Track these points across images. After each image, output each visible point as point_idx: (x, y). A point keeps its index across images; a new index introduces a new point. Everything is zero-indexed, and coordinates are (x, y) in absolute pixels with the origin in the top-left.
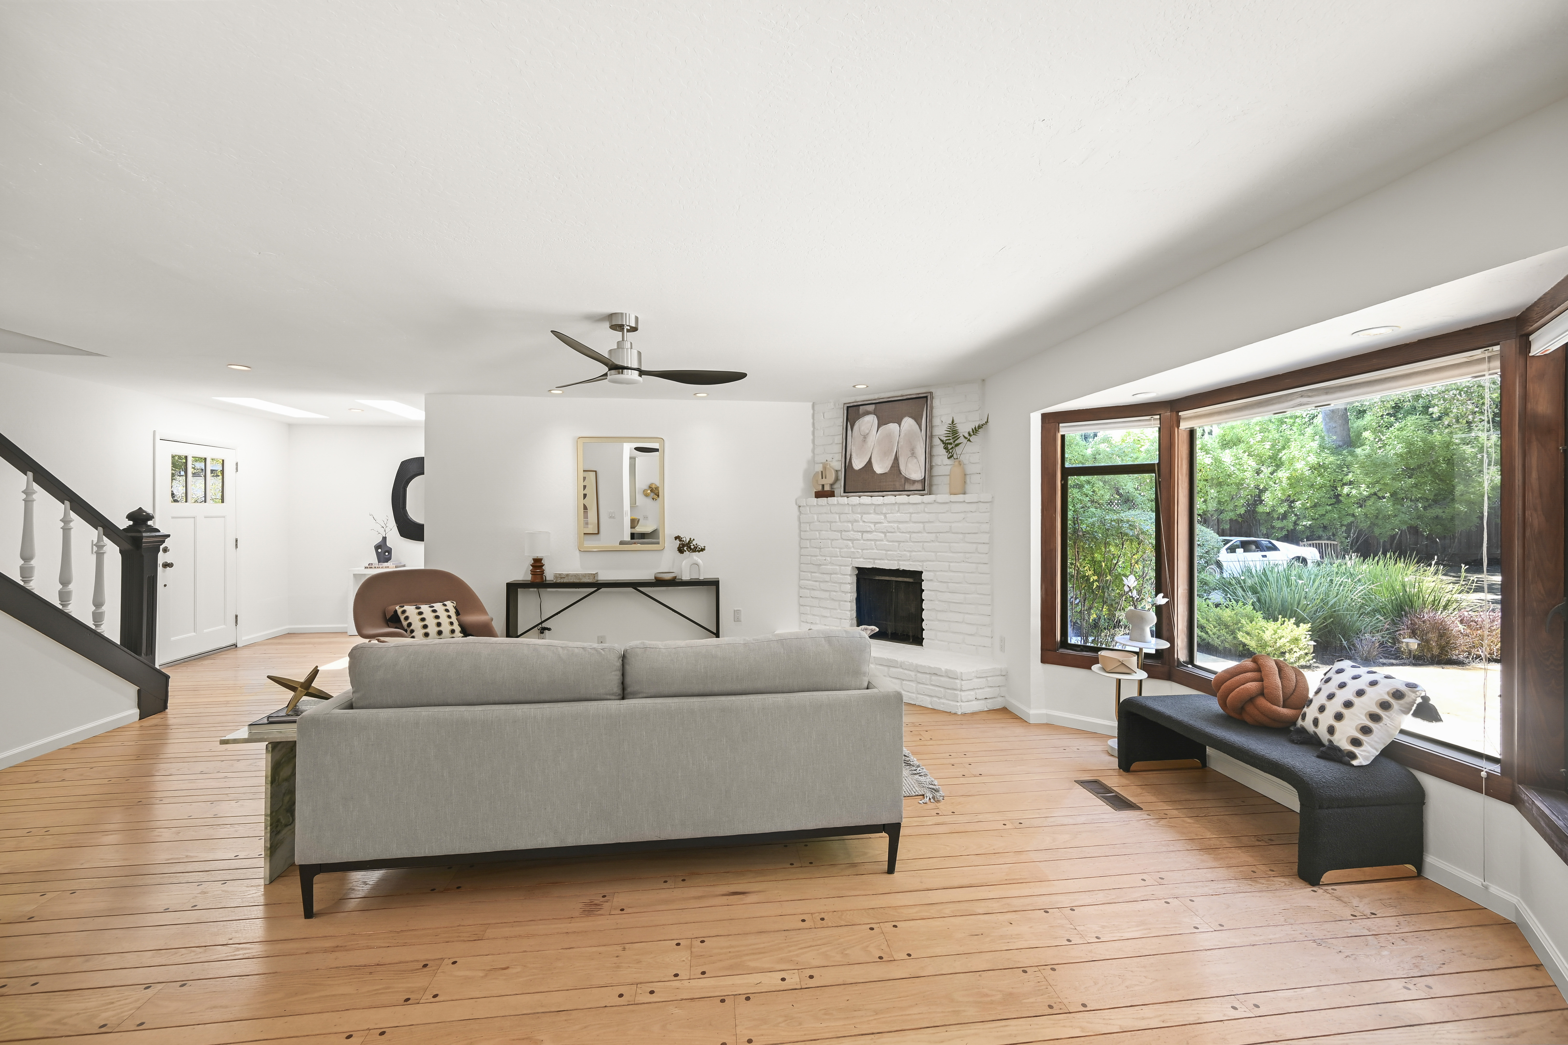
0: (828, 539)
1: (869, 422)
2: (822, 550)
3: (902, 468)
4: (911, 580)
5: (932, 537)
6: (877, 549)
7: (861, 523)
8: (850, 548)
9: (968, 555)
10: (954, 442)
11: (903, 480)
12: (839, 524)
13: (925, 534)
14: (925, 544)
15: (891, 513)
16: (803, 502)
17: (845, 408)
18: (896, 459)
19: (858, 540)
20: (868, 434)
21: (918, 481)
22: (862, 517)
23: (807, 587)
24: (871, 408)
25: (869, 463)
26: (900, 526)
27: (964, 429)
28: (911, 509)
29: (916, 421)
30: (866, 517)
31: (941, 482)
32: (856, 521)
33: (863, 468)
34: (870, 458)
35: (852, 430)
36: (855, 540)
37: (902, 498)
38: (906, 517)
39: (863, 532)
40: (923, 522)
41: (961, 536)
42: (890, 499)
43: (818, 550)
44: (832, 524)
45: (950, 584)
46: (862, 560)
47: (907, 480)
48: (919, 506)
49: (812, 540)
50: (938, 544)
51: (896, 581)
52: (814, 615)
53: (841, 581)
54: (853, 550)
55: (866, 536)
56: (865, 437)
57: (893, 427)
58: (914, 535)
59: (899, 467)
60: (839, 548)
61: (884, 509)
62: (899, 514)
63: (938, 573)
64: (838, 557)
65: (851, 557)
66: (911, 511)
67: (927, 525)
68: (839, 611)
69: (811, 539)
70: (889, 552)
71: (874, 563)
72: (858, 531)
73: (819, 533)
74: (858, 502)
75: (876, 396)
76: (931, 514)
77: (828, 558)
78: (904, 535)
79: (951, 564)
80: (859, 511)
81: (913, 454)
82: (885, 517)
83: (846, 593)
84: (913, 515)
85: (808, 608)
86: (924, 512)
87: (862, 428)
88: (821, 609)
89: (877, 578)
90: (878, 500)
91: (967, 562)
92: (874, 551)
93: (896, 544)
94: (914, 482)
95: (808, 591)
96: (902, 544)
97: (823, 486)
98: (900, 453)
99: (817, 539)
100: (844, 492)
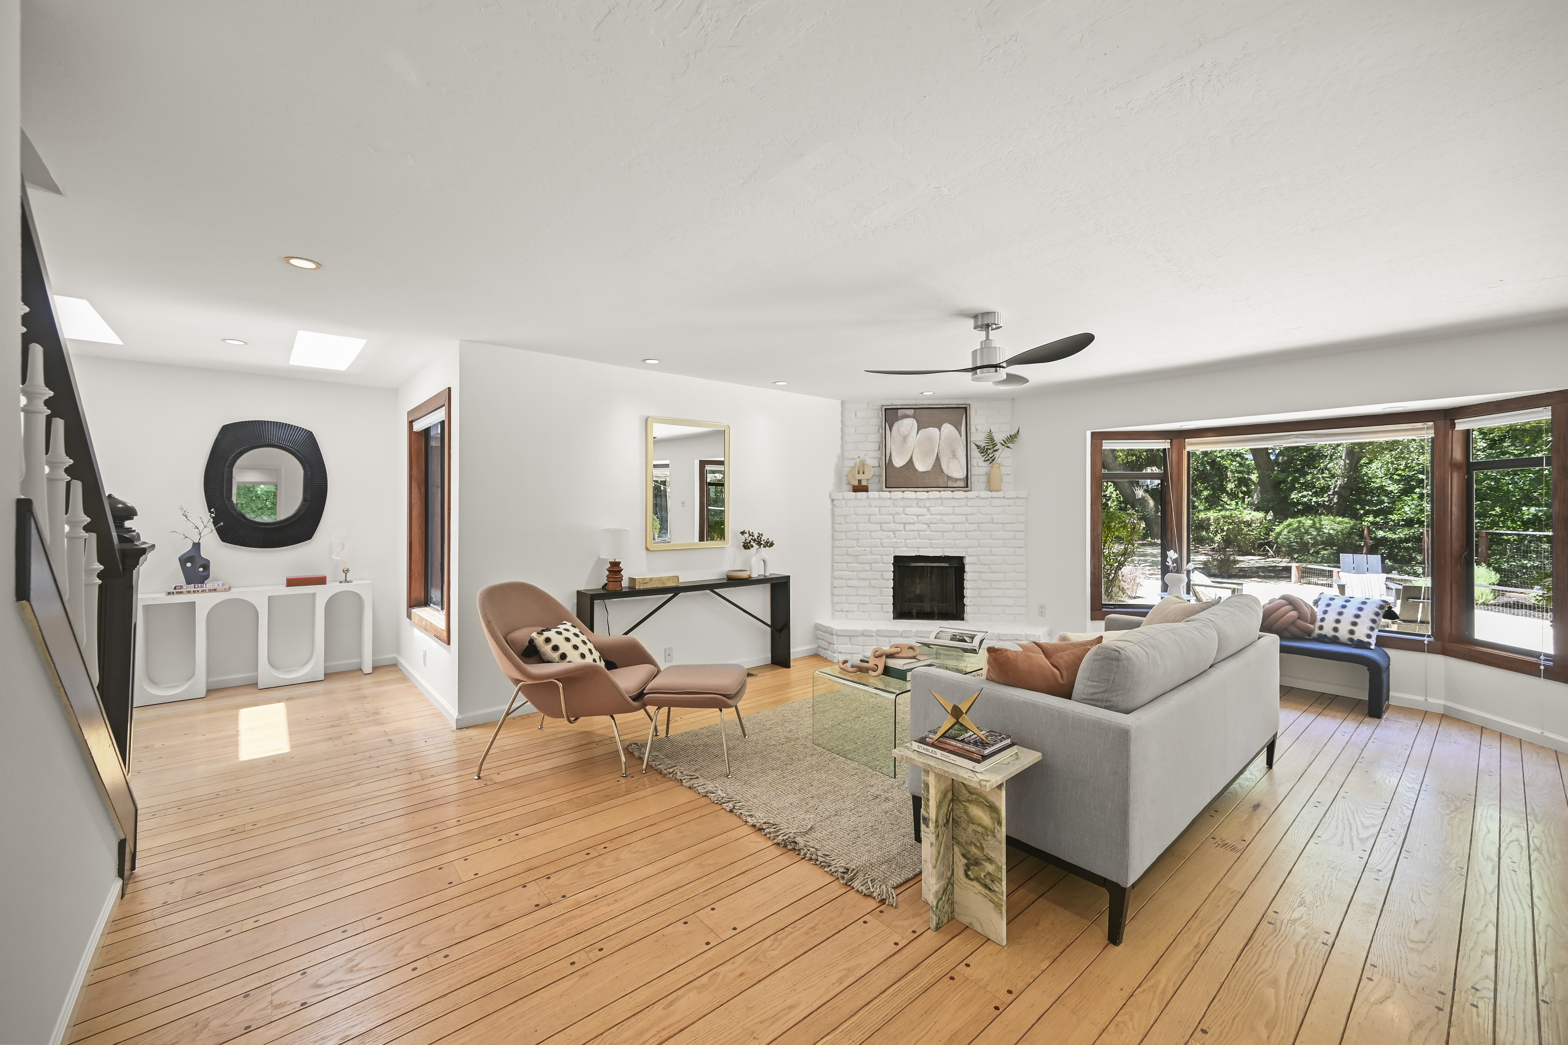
0: (867, 531)
1: (907, 425)
2: (860, 541)
3: (944, 467)
4: (947, 565)
5: (975, 527)
6: (921, 539)
7: (903, 516)
8: (892, 539)
9: (1007, 541)
10: (993, 448)
11: (946, 478)
12: (878, 516)
13: (967, 525)
14: (968, 533)
15: (935, 507)
16: (837, 495)
17: (883, 410)
18: (938, 459)
19: (900, 531)
20: (907, 435)
21: (960, 479)
22: (904, 510)
23: (843, 578)
24: (911, 412)
25: (911, 461)
26: (944, 518)
27: (999, 438)
28: (955, 503)
29: (955, 427)
30: (908, 510)
31: (978, 480)
32: (898, 514)
33: (904, 465)
34: (911, 457)
35: (891, 431)
36: (897, 531)
37: (947, 494)
38: (950, 510)
39: (905, 524)
40: (965, 515)
41: (1000, 526)
42: (934, 494)
43: (855, 541)
44: (871, 517)
45: (991, 566)
46: (905, 549)
47: (949, 478)
48: (962, 500)
49: (848, 533)
50: (980, 533)
51: (931, 567)
52: (850, 603)
53: (884, 569)
54: (894, 540)
55: (908, 527)
56: (905, 438)
57: (933, 431)
58: (956, 526)
59: (941, 466)
60: (879, 539)
61: (928, 503)
62: (941, 508)
63: (981, 557)
64: (879, 547)
65: (893, 547)
66: (954, 504)
67: (969, 517)
68: (879, 597)
69: (846, 532)
70: (933, 541)
71: (918, 551)
72: (900, 523)
73: (857, 526)
74: (902, 497)
75: (914, 402)
76: (974, 508)
77: (868, 549)
78: (947, 525)
79: (993, 549)
80: (901, 504)
81: (954, 456)
82: (929, 510)
83: (887, 580)
84: (955, 508)
85: (844, 597)
86: (967, 505)
87: (902, 430)
88: (860, 597)
89: (913, 565)
90: (922, 495)
91: (1006, 547)
92: (918, 541)
93: (940, 534)
94: (957, 480)
95: (844, 581)
96: (945, 534)
97: (860, 481)
98: (941, 455)
99: (854, 531)
100: (886, 487)
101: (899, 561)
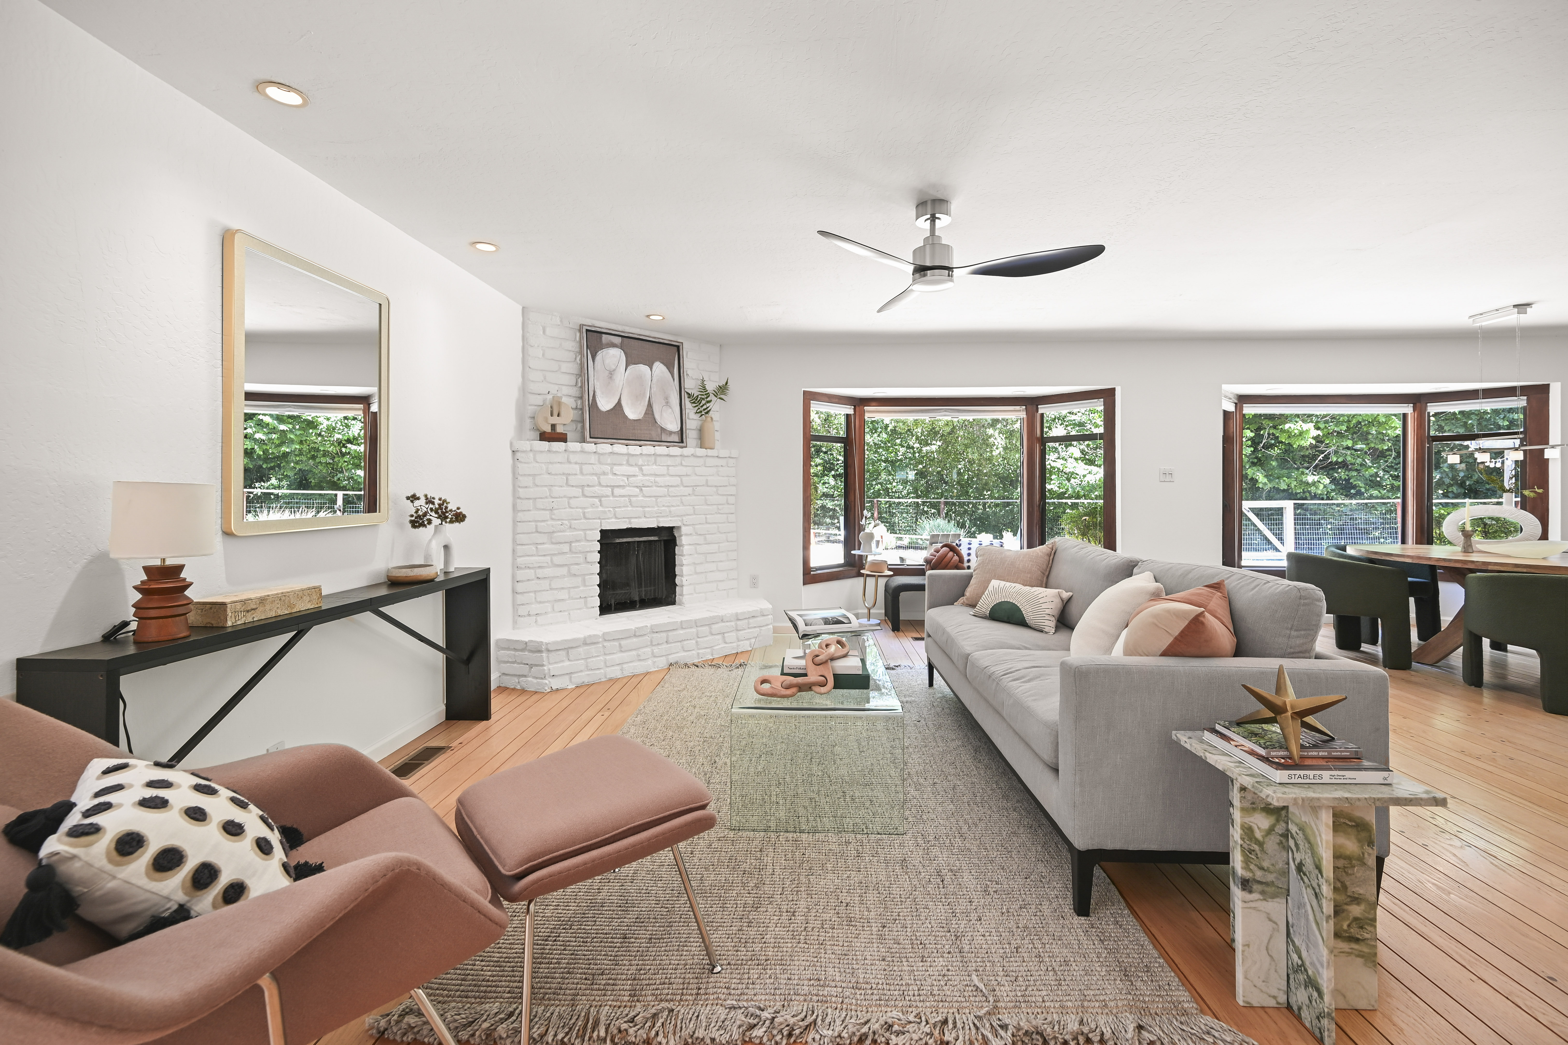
0: (565, 497)
1: (613, 357)
2: (555, 512)
3: (657, 416)
4: (656, 538)
5: (690, 490)
6: (632, 506)
7: (610, 476)
8: (597, 507)
9: (720, 507)
10: (707, 398)
11: (659, 430)
12: (580, 477)
13: (682, 488)
14: (683, 498)
15: (648, 465)
16: (519, 445)
17: (584, 331)
18: (650, 405)
19: (607, 496)
20: (614, 370)
21: (674, 433)
22: (612, 469)
23: (531, 566)
24: (618, 340)
25: (619, 404)
26: (657, 479)
27: (711, 387)
28: (669, 461)
29: (668, 368)
30: (617, 469)
31: (691, 436)
32: (604, 473)
33: (612, 410)
34: (620, 400)
35: (593, 361)
36: (603, 497)
37: (661, 450)
38: (663, 470)
39: (613, 487)
40: (679, 476)
41: (714, 489)
42: (648, 449)
43: (548, 512)
44: (570, 477)
45: (707, 536)
46: (613, 520)
47: (663, 430)
48: (677, 458)
49: (538, 500)
50: (694, 497)
51: (638, 542)
52: (540, 602)
53: (588, 549)
54: (600, 509)
55: (617, 491)
56: (611, 374)
57: (643, 368)
58: (671, 489)
59: (653, 415)
60: (580, 508)
61: (640, 460)
62: (654, 467)
63: (697, 526)
64: (581, 519)
65: (599, 519)
66: (669, 463)
67: (684, 479)
68: (582, 588)
69: (535, 499)
70: (647, 509)
71: (630, 523)
72: (607, 486)
73: (550, 490)
74: (611, 451)
75: (620, 328)
76: (688, 468)
77: (566, 522)
78: (662, 489)
79: (708, 516)
80: (609, 461)
81: (667, 403)
82: (641, 470)
83: (592, 563)
84: (670, 468)
85: (532, 594)
86: (681, 464)
87: (607, 362)
88: (556, 592)
89: (618, 541)
90: (634, 449)
91: (719, 513)
92: (629, 509)
93: (654, 499)
94: (671, 433)
95: (532, 571)
96: (659, 500)
97: (553, 426)
98: (653, 400)
99: (546, 497)
100: (590, 438)
101: (606, 536)
